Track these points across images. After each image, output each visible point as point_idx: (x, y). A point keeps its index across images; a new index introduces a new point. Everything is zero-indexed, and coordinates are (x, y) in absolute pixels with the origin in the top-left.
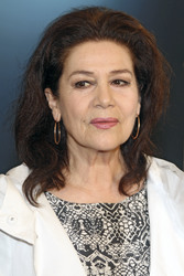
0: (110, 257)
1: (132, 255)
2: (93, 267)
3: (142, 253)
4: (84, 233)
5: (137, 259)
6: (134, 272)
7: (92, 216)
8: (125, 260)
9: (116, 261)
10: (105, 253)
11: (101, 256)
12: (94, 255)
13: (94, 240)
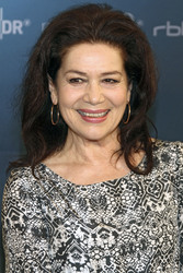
0: (114, 227)
1: (134, 222)
2: (98, 239)
3: (143, 218)
4: (90, 209)
5: (139, 225)
6: (136, 237)
7: (96, 196)
8: (128, 228)
9: (120, 230)
10: (109, 225)
11: (106, 227)
12: (99, 228)
13: (99, 215)
